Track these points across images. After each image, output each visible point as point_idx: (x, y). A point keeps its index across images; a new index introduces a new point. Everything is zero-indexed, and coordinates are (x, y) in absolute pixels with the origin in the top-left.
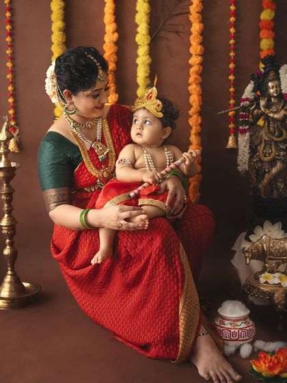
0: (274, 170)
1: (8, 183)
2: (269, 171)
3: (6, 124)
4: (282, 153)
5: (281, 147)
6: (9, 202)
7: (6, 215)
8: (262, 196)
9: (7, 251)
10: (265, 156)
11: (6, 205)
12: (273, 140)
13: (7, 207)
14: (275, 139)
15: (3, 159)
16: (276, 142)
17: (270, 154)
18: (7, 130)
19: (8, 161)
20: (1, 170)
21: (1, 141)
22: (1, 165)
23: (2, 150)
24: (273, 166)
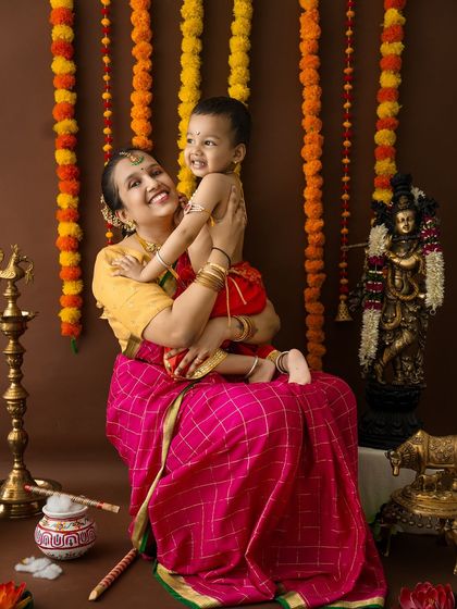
0: (398, 344)
1: (16, 338)
2: (391, 344)
3: (14, 255)
4: (411, 319)
5: (411, 309)
6: (17, 366)
7: (13, 385)
8: (380, 380)
9: (13, 436)
10: (386, 322)
11: (12, 371)
12: (398, 299)
13: (15, 373)
14: (401, 297)
15: (10, 305)
16: (403, 302)
17: (393, 319)
18: (16, 264)
19: (17, 309)
20: (6, 319)
21: (8, 280)
22: (8, 313)
23: (8, 293)
24: (396, 337)
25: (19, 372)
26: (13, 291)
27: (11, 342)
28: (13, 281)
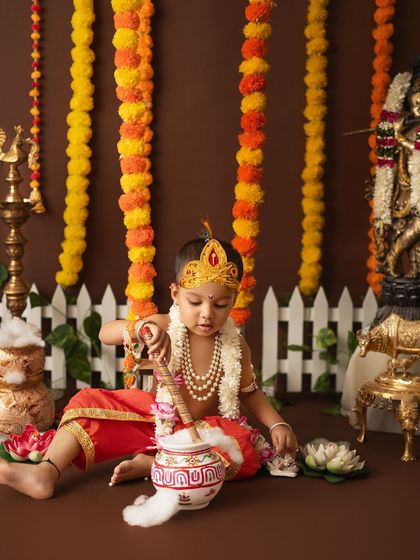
0: (409, 233)
1: (18, 227)
2: (402, 234)
6: (18, 258)
7: (14, 278)
8: (392, 273)
10: (398, 210)
11: (13, 263)
13: (16, 266)
15: (12, 191)
17: (404, 207)
19: (19, 195)
20: (7, 206)
21: (10, 163)
22: (10, 199)
23: (11, 177)
24: (407, 226)
25: (19, 264)
26: (15, 175)
27: (13, 231)
28: (17, 165)
